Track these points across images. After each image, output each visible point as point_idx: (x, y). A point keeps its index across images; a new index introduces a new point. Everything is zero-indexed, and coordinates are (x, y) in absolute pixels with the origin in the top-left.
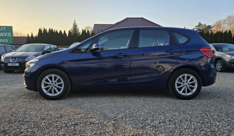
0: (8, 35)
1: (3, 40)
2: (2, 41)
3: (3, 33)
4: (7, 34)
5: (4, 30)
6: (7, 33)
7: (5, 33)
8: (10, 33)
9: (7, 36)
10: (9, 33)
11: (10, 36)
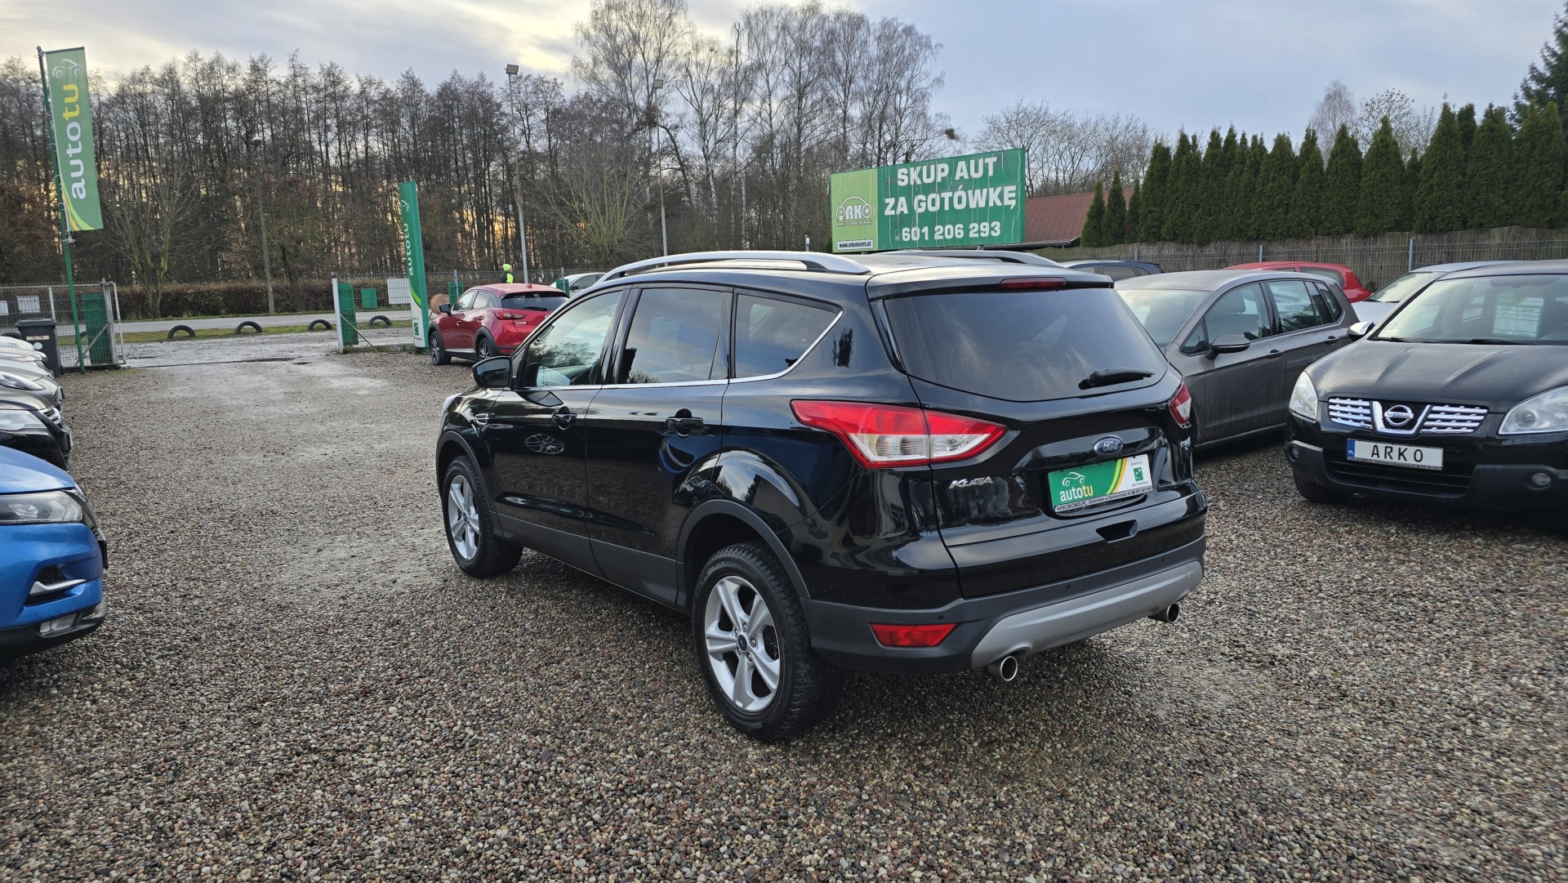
0: (1002, 199)
1: (983, 224)
2: (979, 231)
3: (985, 190)
4: (1001, 197)
5: (991, 173)
6: (999, 189)
7: (991, 190)
8: (1014, 188)
9: (999, 203)
10: (1007, 189)
11: (1013, 203)
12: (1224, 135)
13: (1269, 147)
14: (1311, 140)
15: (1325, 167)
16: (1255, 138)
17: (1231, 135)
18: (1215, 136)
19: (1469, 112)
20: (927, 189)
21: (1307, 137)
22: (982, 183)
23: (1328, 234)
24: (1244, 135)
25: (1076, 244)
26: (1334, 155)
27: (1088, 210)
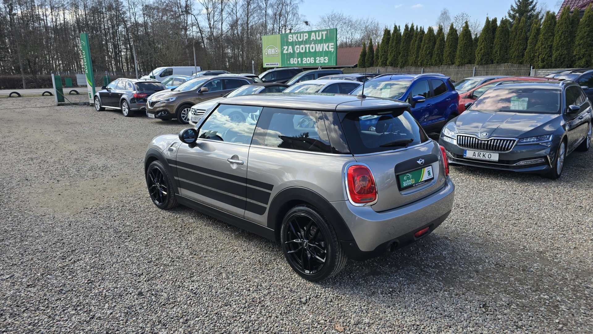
1: (321, 58)
2: (320, 61)
3: (322, 44)
4: (328, 47)
5: (324, 38)
6: (327, 44)
7: (324, 44)
8: (333, 44)
9: (327, 50)
10: (330, 44)
11: (333, 50)
12: (410, 26)
13: (426, 31)
14: (441, 30)
15: (445, 39)
16: (421, 27)
17: (412, 26)
18: (407, 26)
19: (495, 20)
20: (300, 43)
21: (439, 28)
22: (321, 42)
23: (446, 65)
24: (417, 26)
25: (356, 66)
26: (449, 35)
27: (360, 53)
